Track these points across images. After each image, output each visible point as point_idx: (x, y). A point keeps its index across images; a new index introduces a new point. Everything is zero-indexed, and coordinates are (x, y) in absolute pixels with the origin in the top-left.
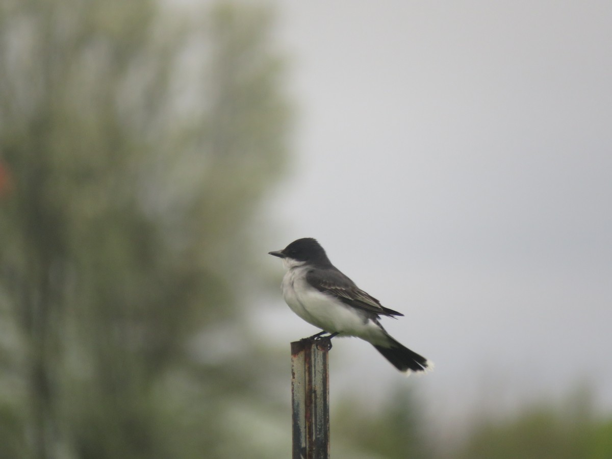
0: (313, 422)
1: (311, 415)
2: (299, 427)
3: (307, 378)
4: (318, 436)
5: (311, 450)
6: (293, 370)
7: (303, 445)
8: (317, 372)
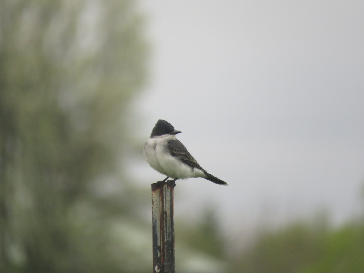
0: (165, 231)
1: (164, 227)
2: (156, 234)
3: (161, 205)
4: (168, 239)
5: (164, 248)
6: (152, 200)
7: (159, 245)
8: (167, 201)
